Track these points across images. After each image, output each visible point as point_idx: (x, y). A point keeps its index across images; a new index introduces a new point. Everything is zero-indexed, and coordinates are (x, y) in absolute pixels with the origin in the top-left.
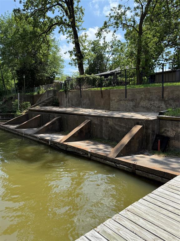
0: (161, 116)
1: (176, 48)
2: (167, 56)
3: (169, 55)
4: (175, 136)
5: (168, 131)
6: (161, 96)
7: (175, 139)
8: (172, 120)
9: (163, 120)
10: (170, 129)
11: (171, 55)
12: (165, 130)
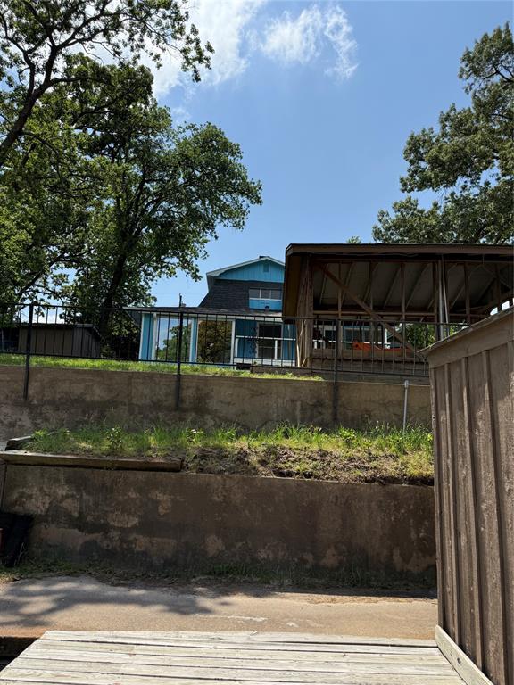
0: (11, 452)
1: (79, 271)
2: (57, 283)
3: (64, 284)
4: (48, 510)
5: (30, 497)
6: (22, 394)
7: (47, 521)
8: (43, 465)
9: (16, 464)
10: (35, 491)
11: (68, 285)
12: (22, 495)
